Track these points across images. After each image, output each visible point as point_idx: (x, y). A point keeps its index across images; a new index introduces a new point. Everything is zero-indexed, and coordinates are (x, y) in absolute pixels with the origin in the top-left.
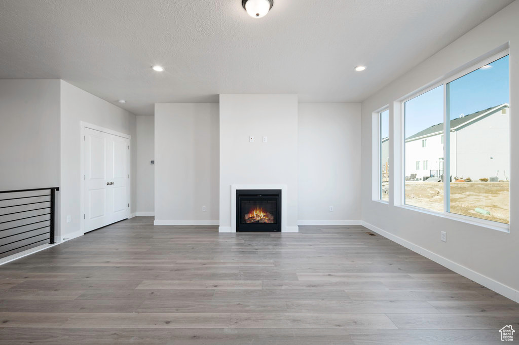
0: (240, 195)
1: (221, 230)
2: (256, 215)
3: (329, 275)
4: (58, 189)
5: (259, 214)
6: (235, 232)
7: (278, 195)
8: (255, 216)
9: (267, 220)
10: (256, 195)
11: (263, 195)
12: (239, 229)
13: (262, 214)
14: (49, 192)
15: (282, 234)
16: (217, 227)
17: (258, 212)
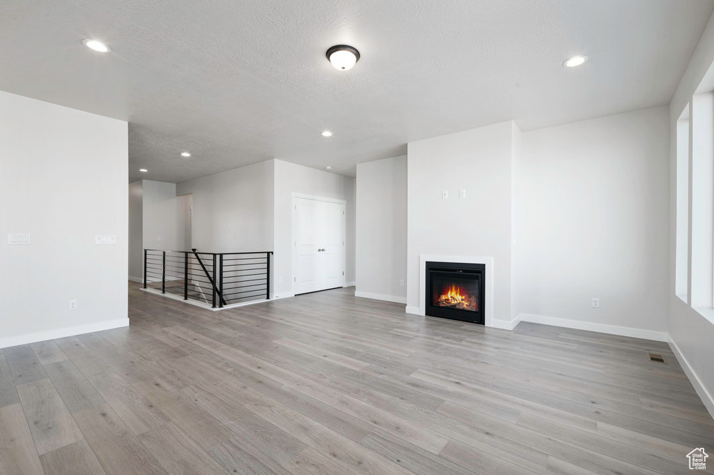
0: (430, 269)
1: (409, 310)
2: (452, 297)
3: (458, 383)
4: (272, 253)
5: (455, 297)
6: (424, 315)
7: (480, 272)
8: (450, 298)
9: (467, 305)
10: (455, 270)
11: (464, 271)
12: (428, 313)
13: (459, 298)
14: (266, 255)
15: (486, 329)
16: (404, 306)
17: (454, 294)
